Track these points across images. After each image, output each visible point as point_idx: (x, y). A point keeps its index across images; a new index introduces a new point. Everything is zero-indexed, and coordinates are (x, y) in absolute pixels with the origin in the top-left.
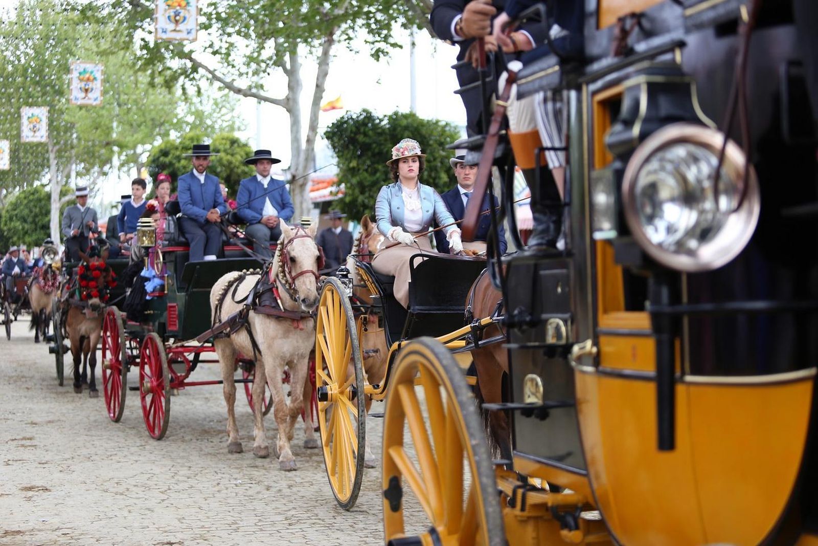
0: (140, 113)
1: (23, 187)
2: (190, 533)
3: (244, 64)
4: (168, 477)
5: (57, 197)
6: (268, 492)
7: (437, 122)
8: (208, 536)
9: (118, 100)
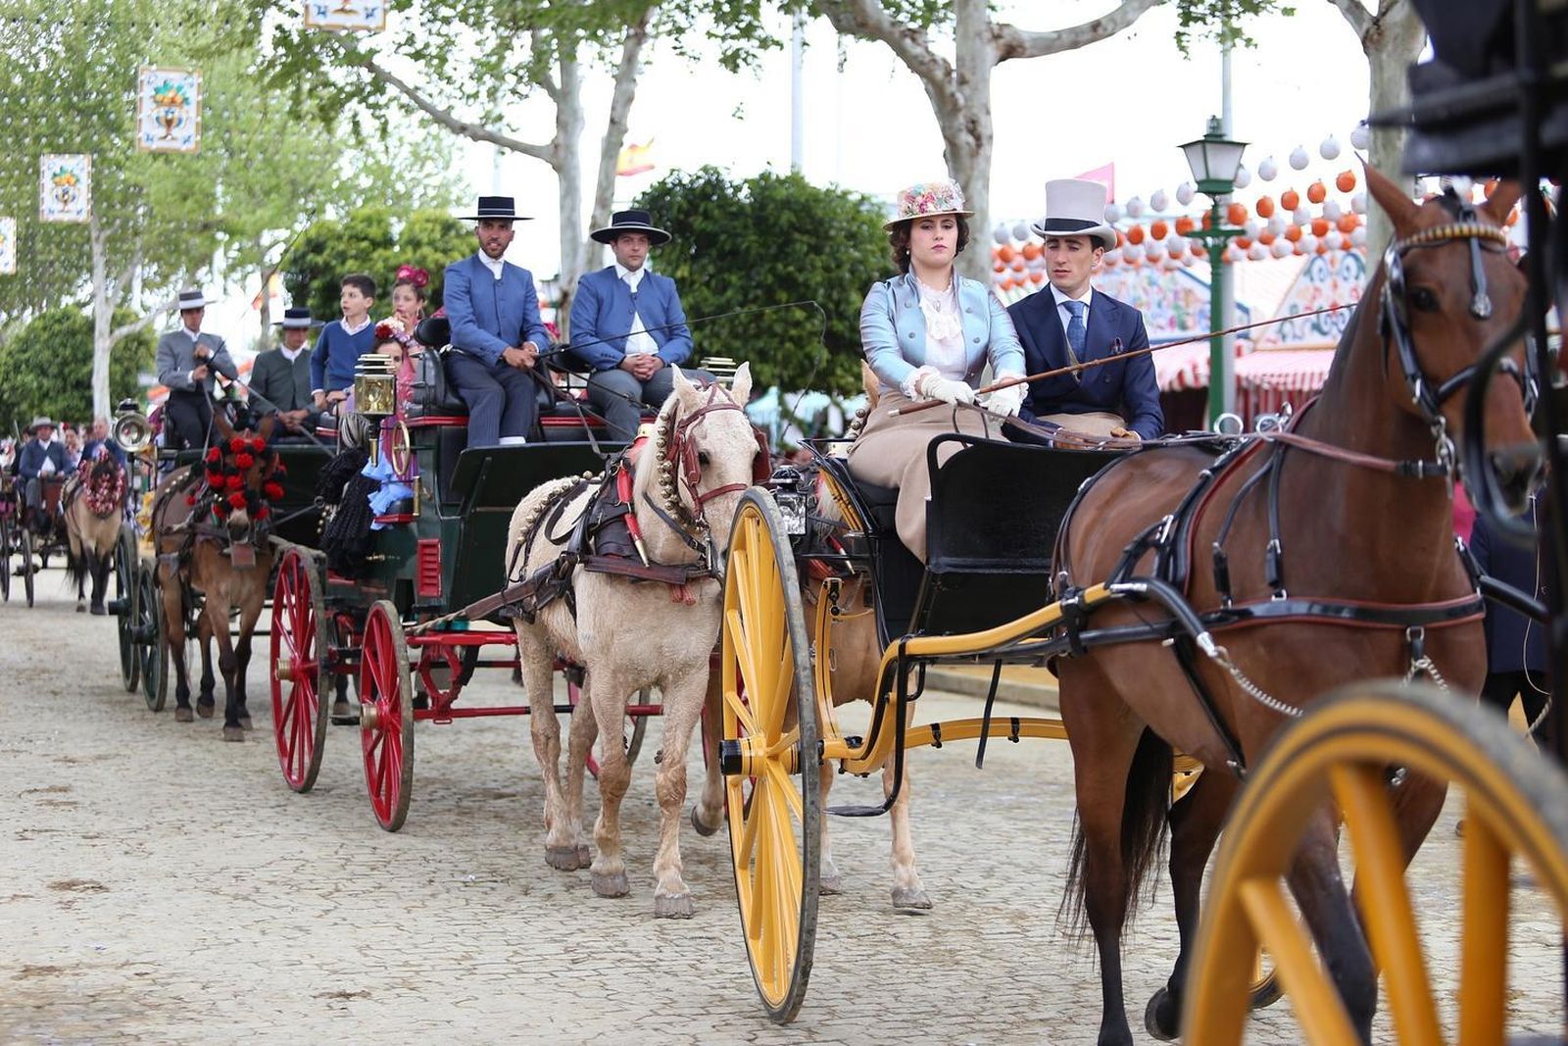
0: (269, 170)
1: (41, 308)
2: (383, 974)
3: (471, 78)
4: (332, 866)
5: (107, 329)
6: (527, 898)
7: (845, 194)
8: (417, 981)
9: (227, 145)
